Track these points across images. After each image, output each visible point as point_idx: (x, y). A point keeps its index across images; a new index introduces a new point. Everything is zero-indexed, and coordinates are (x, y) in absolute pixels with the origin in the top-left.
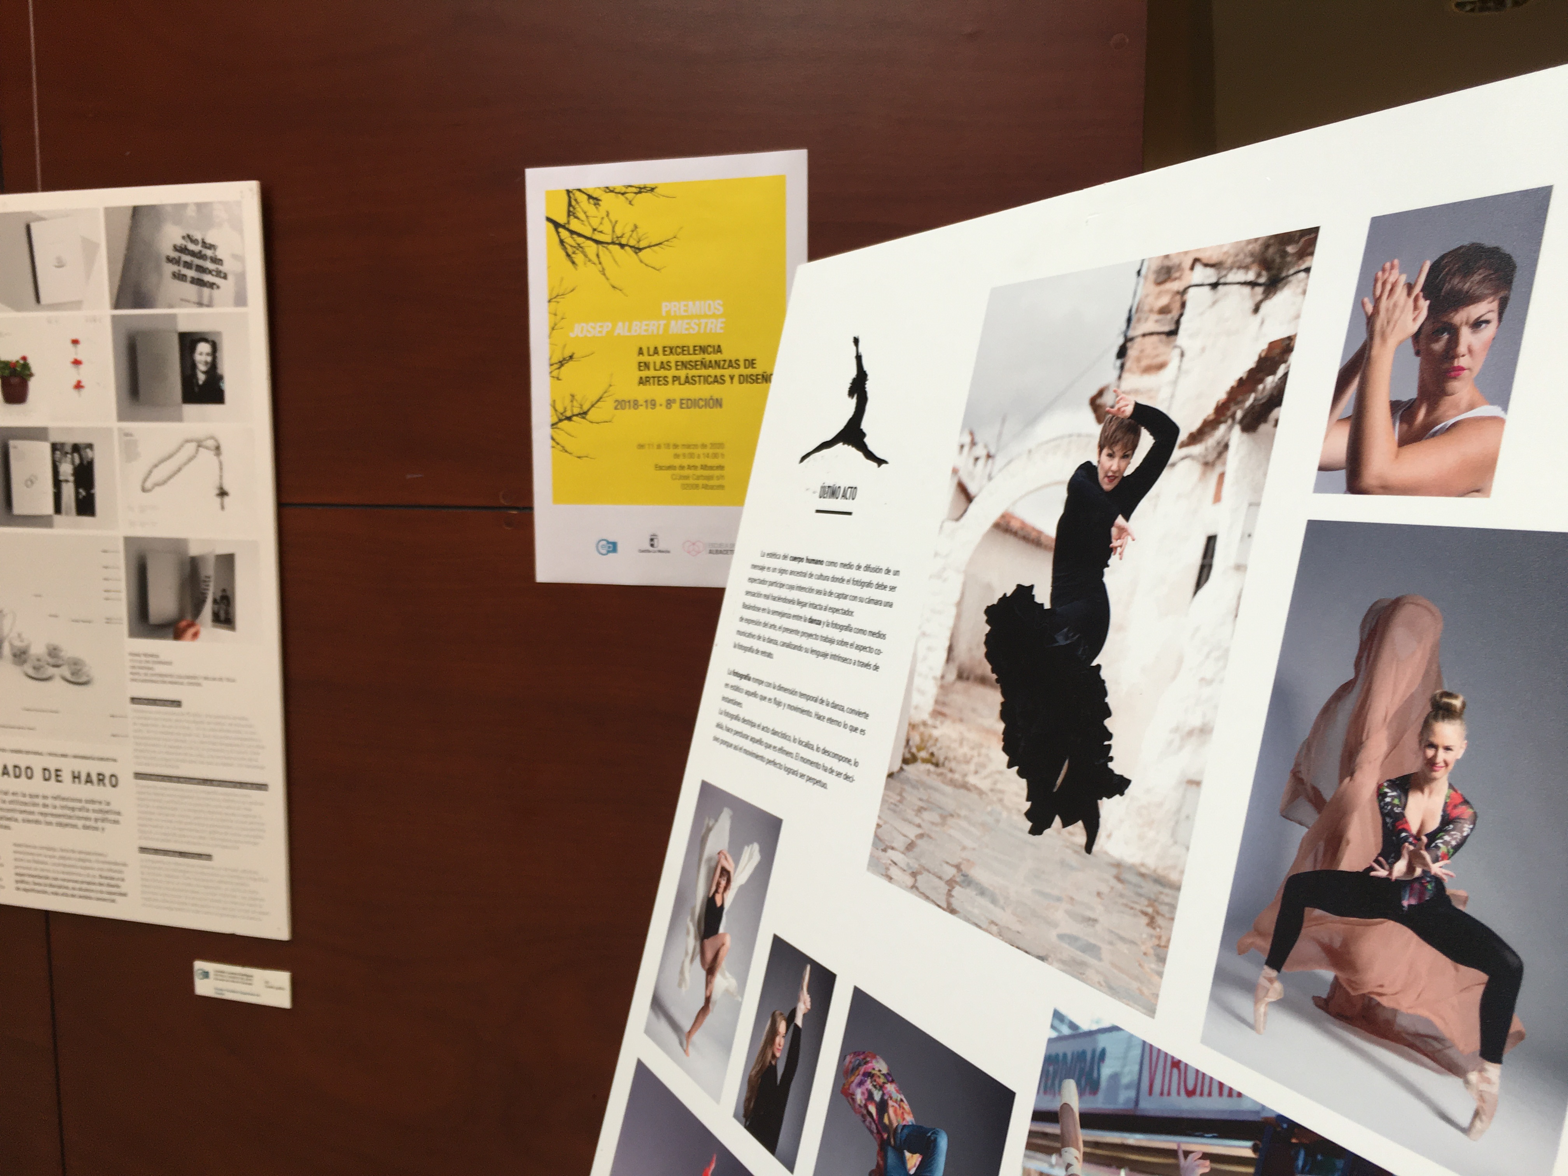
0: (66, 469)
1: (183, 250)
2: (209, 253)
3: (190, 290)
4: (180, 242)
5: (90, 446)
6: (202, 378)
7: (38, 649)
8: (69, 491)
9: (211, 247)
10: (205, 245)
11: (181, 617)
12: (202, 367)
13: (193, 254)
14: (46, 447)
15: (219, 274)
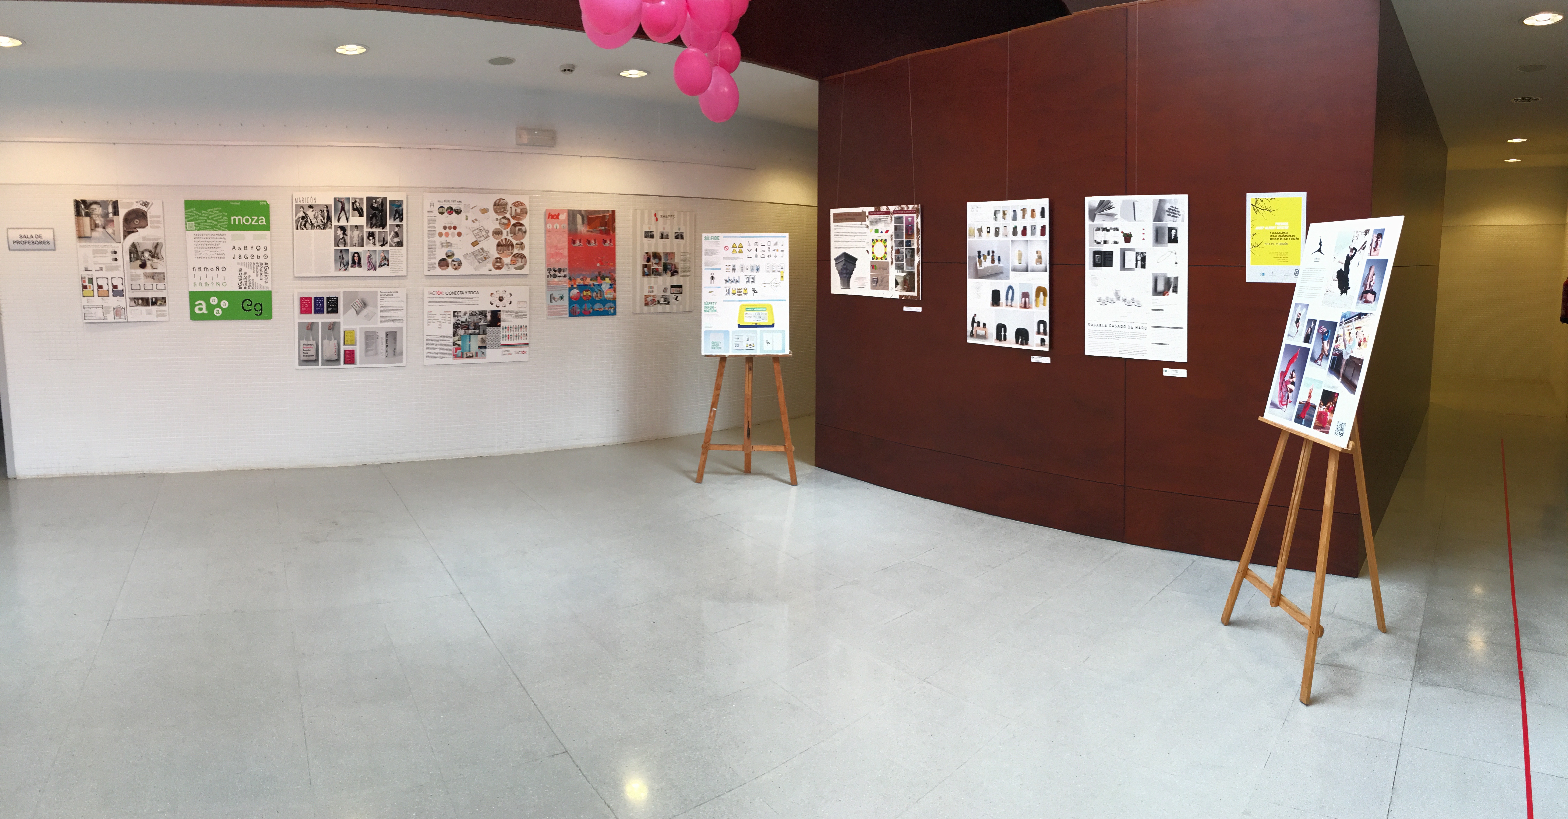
0: (1139, 258)
1: (1170, 209)
2: (1177, 210)
3: (1172, 218)
4: (1170, 207)
5: (1145, 253)
6: (1173, 237)
7: (1129, 299)
8: (1139, 263)
9: (1177, 209)
10: (1176, 208)
11: (1165, 291)
12: (1173, 235)
13: (1173, 210)
14: (1135, 253)
15: (1178, 215)
